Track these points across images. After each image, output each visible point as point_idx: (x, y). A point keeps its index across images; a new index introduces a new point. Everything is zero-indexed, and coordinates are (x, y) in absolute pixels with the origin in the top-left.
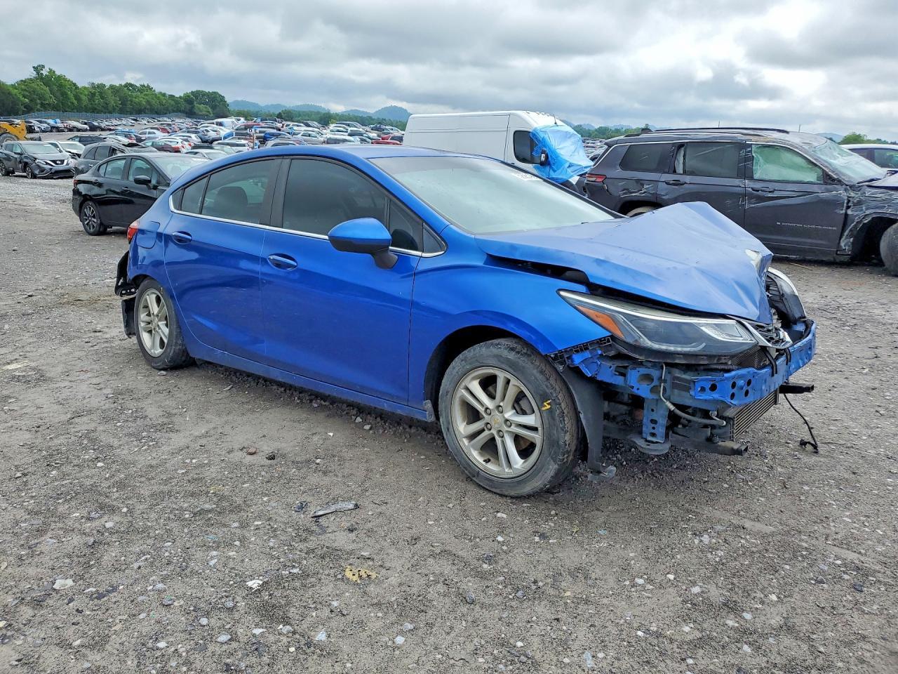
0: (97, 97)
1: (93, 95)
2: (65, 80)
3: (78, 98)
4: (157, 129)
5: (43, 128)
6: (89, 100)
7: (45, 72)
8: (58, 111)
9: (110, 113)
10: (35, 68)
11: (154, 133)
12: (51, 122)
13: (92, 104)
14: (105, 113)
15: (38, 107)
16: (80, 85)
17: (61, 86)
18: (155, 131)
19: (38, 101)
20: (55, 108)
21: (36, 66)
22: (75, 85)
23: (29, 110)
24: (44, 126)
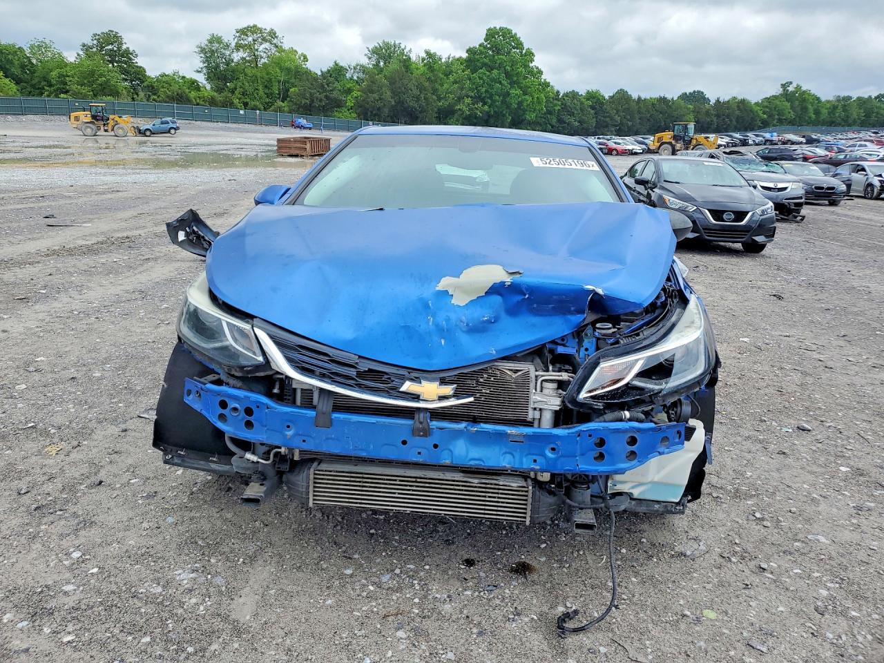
0: (840, 110)
1: (835, 108)
2: (809, 94)
3: (817, 112)
4: (872, 141)
5: (757, 142)
6: (829, 113)
7: (791, 89)
8: (793, 125)
9: (849, 125)
10: (783, 86)
11: (866, 146)
12: (768, 136)
13: (831, 117)
14: (843, 126)
15: (775, 122)
16: (823, 99)
17: (804, 100)
18: (867, 143)
19: (776, 117)
20: (791, 123)
21: (784, 83)
22: (818, 99)
23: (765, 125)
24: (758, 140)
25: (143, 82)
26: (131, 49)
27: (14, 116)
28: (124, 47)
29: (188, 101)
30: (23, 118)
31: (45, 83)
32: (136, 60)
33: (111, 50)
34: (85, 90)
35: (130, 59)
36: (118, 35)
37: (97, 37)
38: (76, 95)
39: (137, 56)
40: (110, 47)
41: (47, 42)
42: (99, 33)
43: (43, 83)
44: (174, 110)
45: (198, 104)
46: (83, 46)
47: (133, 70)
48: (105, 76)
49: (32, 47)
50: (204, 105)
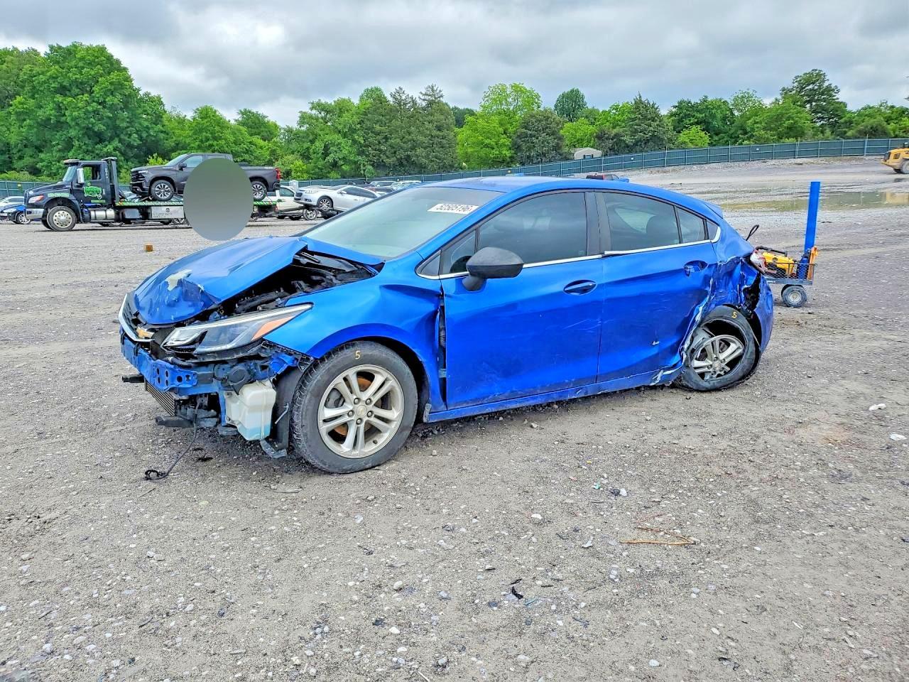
25: (841, 118)
26: (833, 86)
27: (699, 166)
28: (826, 84)
29: (885, 133)
30: (706, 167)
31: (741, 131)
32: (837, 96)
33: (811, 90)
34: (768, 135)
35: (831, 96)
36: (822, 73)
37: (798, 79)
38: (759, 140)
39: (838, 91)
40: (811, 87)
41: (751, 92)
42: (801, 74)
43: (740, 132)
44: (864, 145)
45: (896, 136)
46: (783, 91)
47: (832, 107)
48: (793, 119)
49: (735, 99)
50: (904, 137)
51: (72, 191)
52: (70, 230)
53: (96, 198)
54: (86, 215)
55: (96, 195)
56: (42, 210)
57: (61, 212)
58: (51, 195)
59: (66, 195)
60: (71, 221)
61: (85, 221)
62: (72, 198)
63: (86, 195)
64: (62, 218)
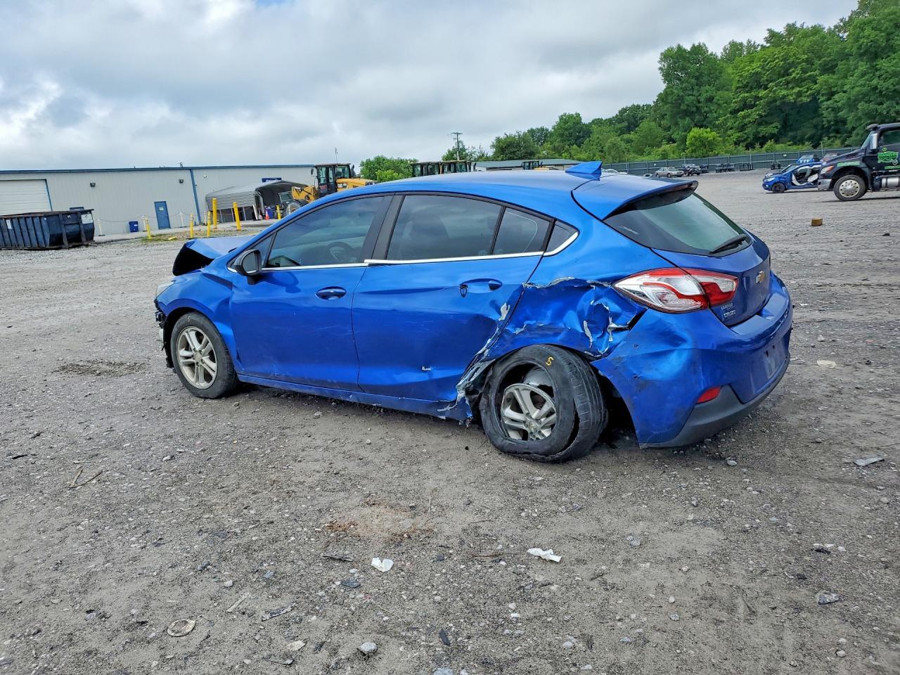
51: (864, 160)
52: (857, 199)
53: (891, 164)
54: (876, 183)
55: (892, 160)
56: (830, 180)
57: (848, 181)
58: (841, 165)
59: (857, 163)
60: (858, 190)
61: (875, 189)
62: (863, 165)
63: (879, 162)
64: (849, 187)
